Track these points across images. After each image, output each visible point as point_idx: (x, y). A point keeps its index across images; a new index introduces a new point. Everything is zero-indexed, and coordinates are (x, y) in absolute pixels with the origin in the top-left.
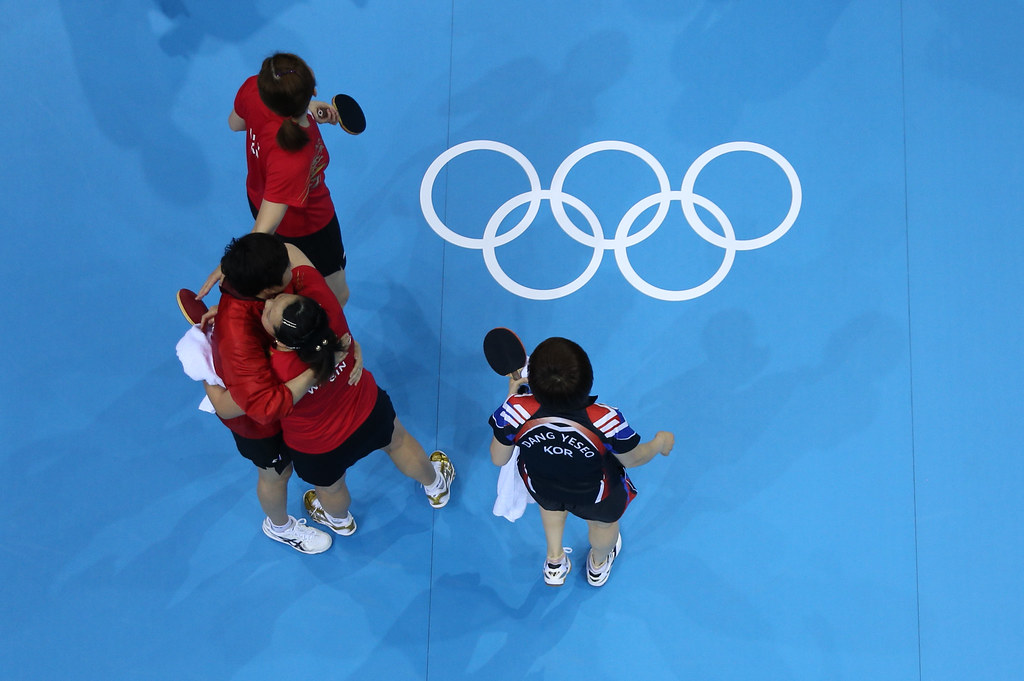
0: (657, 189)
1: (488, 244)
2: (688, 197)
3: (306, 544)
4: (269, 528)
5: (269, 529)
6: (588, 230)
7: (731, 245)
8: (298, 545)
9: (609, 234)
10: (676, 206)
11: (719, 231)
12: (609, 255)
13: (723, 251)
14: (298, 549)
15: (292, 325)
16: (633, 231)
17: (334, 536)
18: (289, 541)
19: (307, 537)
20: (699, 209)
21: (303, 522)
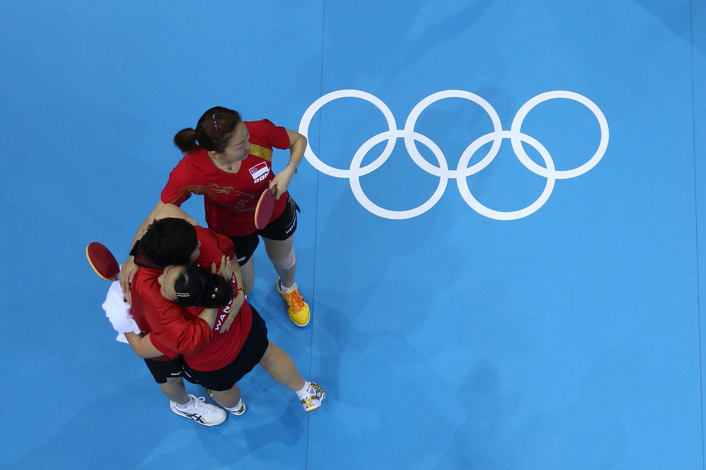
0: (491, 129)
1: (354, 173)
2: (516, 136)
3: (205, 418)
4: (175, 405)
5: (174, 407)
6: (435, 163)
7: (551, 174)
8: (199, 419)
9: (453, 165)
10: (506, 143)
11: (542, 163)
12: (452, 183)
13: (545, 179)
14: (199, 422)
15: (186, 295)
16: (471, 164)
17: (228, 412)
18: (191, 416)
19: (206, 412)
20: (525, 145)
21: (202, 399)
